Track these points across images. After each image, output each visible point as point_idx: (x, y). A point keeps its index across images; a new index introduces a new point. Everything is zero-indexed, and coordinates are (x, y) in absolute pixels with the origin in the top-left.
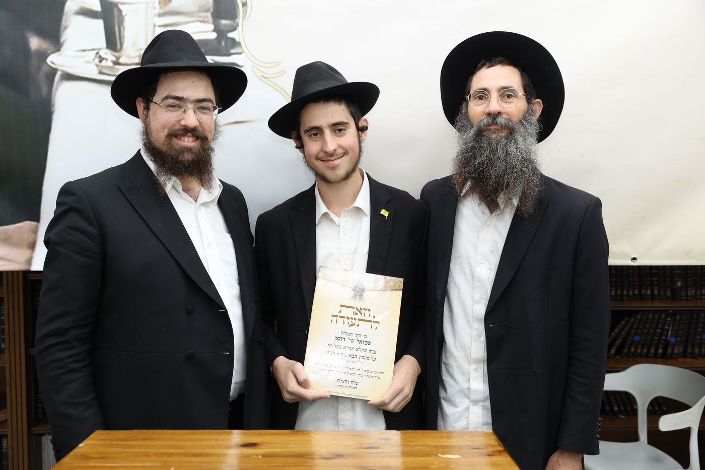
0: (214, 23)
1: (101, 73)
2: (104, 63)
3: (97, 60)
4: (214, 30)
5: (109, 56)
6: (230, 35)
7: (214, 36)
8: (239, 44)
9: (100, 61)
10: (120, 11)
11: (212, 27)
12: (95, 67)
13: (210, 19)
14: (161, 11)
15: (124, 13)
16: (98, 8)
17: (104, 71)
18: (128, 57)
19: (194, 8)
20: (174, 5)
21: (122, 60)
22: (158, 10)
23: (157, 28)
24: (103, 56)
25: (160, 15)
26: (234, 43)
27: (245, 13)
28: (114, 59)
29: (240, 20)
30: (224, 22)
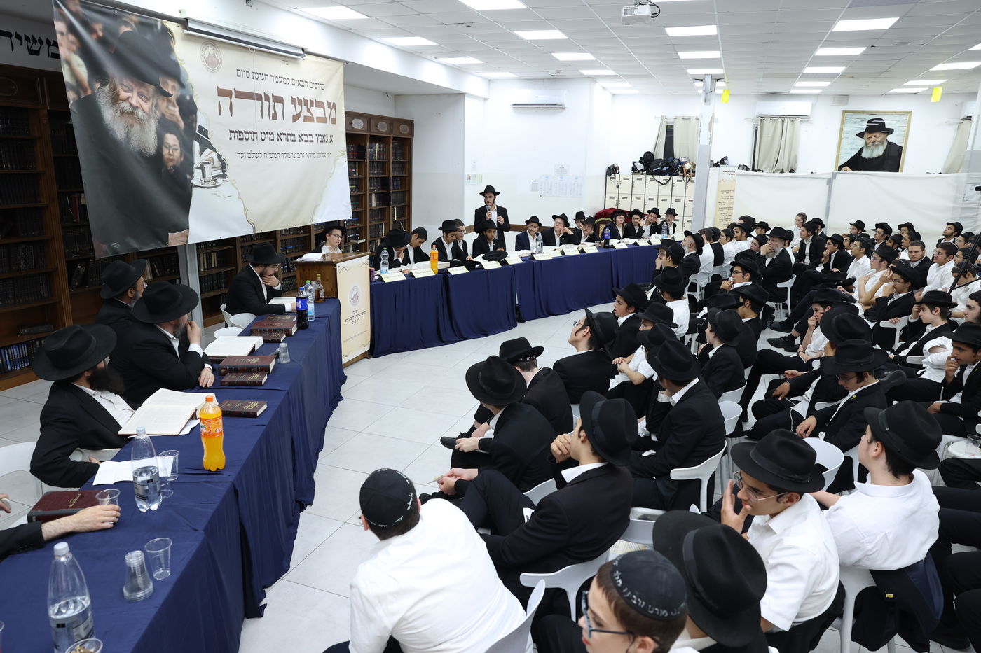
1: (202, 185)
2: (202, 182)
7: (222, 173)
11: (222, 171)
12: (200, 183)
13: (221, 169)
19: (218, 166)
20: (215, 165)
22: (211, 167)
24: (202, 180)
27: (228, 167)
29: (227, 169)
30: (224, 170)
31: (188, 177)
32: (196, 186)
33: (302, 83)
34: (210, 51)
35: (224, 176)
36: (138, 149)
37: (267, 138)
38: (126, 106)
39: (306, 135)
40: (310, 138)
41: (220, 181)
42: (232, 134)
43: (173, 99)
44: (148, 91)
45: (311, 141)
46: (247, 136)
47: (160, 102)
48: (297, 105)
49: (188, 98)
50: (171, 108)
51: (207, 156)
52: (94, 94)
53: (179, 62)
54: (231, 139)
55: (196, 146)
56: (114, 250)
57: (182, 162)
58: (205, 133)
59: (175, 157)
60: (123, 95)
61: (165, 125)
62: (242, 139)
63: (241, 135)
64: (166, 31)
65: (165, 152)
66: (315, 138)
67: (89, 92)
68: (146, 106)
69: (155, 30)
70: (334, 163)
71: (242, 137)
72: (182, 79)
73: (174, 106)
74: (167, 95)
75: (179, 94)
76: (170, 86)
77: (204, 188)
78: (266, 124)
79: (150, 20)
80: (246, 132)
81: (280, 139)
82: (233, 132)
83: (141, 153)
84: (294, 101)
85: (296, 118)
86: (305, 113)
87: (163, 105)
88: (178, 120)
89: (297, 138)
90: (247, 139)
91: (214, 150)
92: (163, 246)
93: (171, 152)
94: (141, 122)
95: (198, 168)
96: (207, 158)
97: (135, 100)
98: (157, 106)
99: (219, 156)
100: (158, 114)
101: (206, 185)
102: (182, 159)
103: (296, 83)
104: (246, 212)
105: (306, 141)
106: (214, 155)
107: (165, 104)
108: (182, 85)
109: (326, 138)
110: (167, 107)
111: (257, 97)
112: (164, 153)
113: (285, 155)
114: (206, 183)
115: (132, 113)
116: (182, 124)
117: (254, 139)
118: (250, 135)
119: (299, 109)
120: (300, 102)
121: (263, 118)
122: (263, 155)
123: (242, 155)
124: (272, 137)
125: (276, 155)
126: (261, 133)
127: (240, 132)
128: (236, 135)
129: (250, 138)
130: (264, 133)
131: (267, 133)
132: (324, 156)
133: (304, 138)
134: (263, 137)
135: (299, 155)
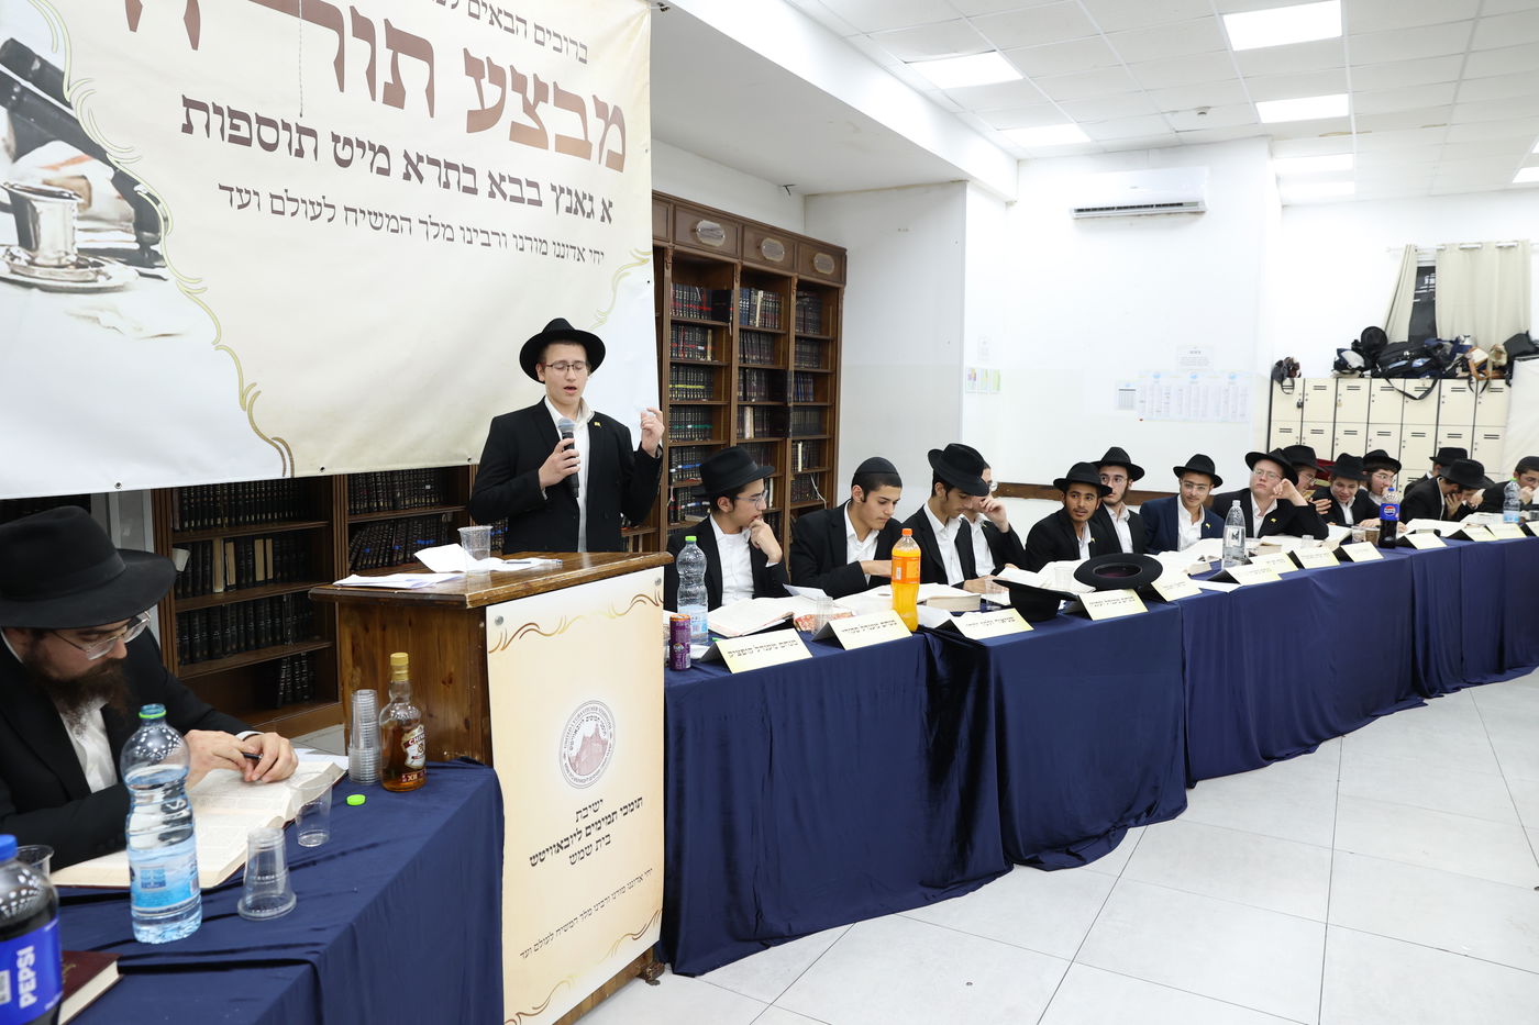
0: (136, 234)
1: (13, 272)
2: (16, 261)
3: (8, 258)
4: (137, 241)
5: (23, 255)
6: (152, 247)
7: (136, 246)
8: (161, 258)
9: (12, 260)
10: (34, 209)
11: (134, 238)
12: (6, 266)
13: (132, 229)
14: (80, 215)
15: (38, 211)
16: (7, 200)
17: (18, 270)
18: (45, 257)
19: (117, 217)
20: (95, 209)
21: (38, 261)
22: (76, 213)
23: (77, 232)
24: (15, 253)
25: (79, 219)
26: (157, 256)
27: (166, 228)
28: (29, 258)
29: (162, 234)
30: (145, 234)
33: (506, 21)
35: (144, 257)
37: (361, 162)
39: (514, 181)
40: (530, 193)
41: (117, 272)
42: (198, 117)
45: (531, 202)
46: (269, 134)
48: (485, 82)
51: (54, 168)
54: (188, 128)
58: (51, 79)
62: (247, 142)
63: (240, 127)
66: (548, 197)
70: (615, 290)
71: (244, 132)
77: (28, 286)
78: (360, 114)
80: (262, 121)
81: (413, 169)
82: (202, 107)
84: (473, 67)
85: (481, 120)
86: (514, 111)
89: (484, 185)
90: (270, 147)
91: (93, 150)
96: (53, 176)
99: (124, 183)
101: (40, 276)
103: (486, 16)
104: (248, 399)
105: (513, 199)
106: (98, 174)
109: (587, 205)
113: (433, 230)
114: (38, 271)
117: (300, 153)
118: (284, 135)
119: (492, 94)
120: (497, 76)
121: (342, 89)
122: (340, 212)
123: (241, 196)
124: (381, 161)
125: (395, 223)
126: (336, 139)
127: (234, 114)
128: (216, 120)
129: (283, 145)
130: (348, 142)
131: (361, 145)
132: (580, 258)
133: (508, 187)
134: (345, 154)
135: (488, 237)
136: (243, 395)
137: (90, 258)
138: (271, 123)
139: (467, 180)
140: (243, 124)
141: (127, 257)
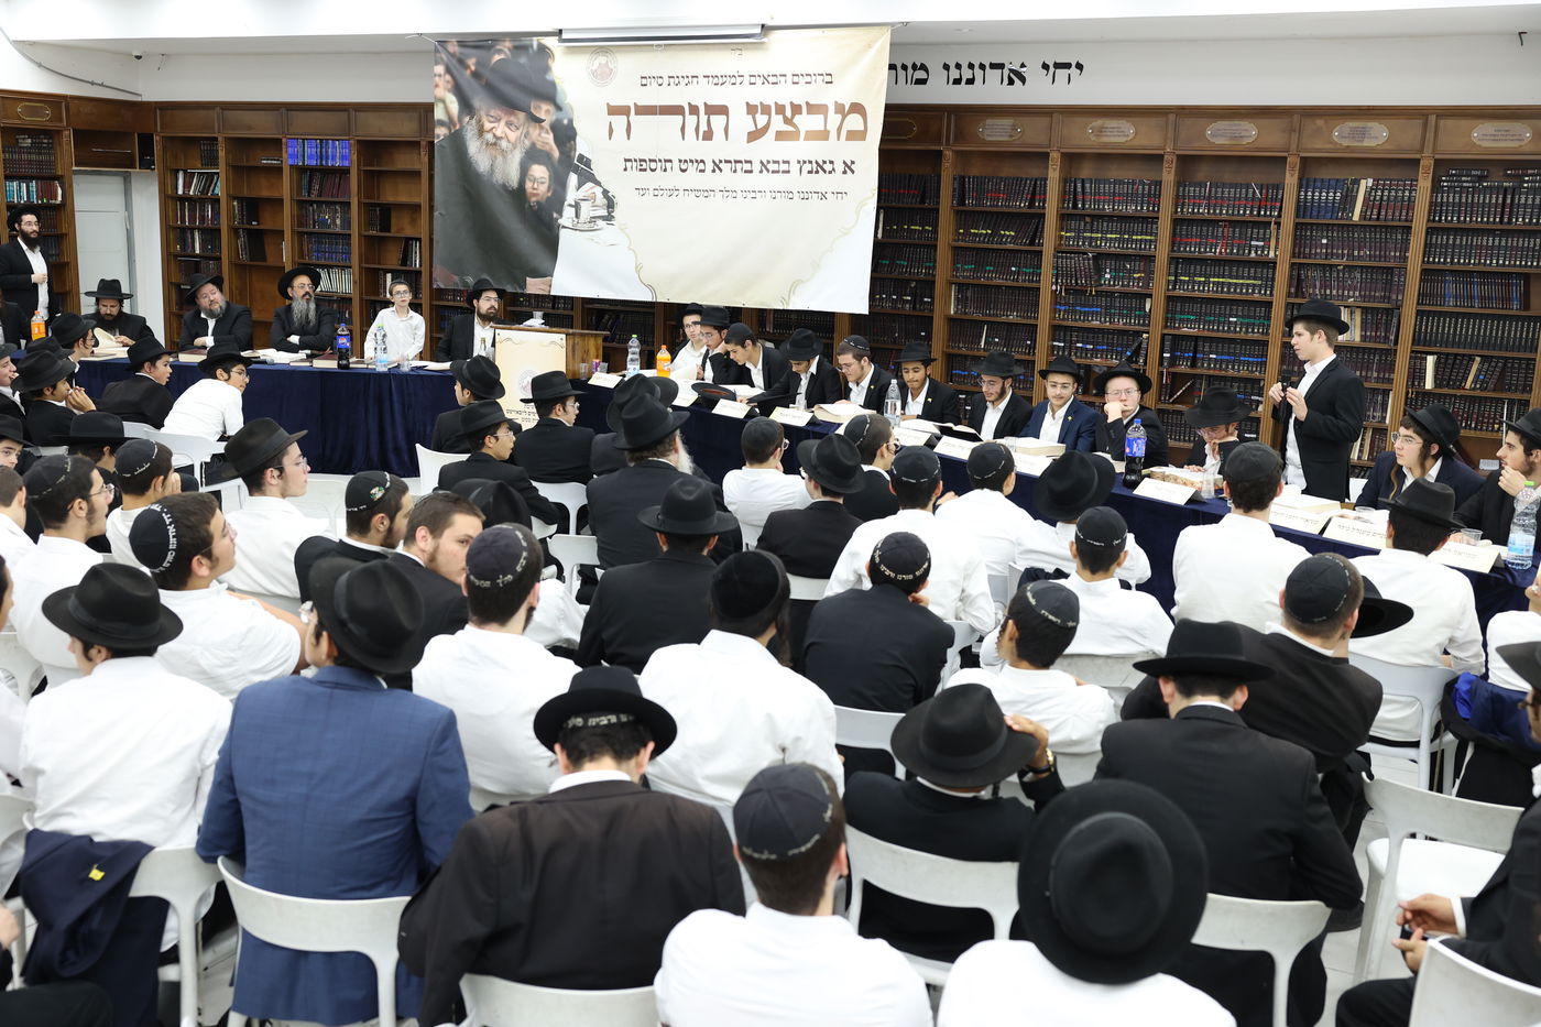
0: (607, 210)
1: (573, 226)
2: (574, 222)
6: (612, 214)
7: (607, 214)
13: (606, 208)
14: (592, 205)
19: (602, 205)
20: (597, 203)
25: (592, 207)
27: (617, 207)
29: (615, 209)
30: (610, 210)
31: (555, 215)
32: (564, 227)
33: (771, 79)
34: (602, 59)
35: (609, 218)
36: (500, 182)
37: (692, 168)
38: (489, 137)
39: (774, 162)
40: (784, 167)
41: (601, 223)
42: (629, 164)
43: (546, 125)
44: (518, 119)
45: (783, 172)
46: (653, 165)
47: (531, 130)
48: (758, 116)
49: (566, 122)
50: (544, 135)
51: (587, 191)
52: (462, 127)
53: (557, 81)
54: (625, 169)
55: (573, 179)
56: (465, 284)
57: (548, 198)
58: (588, 163)
59: (539, 192)
60: (488, 126)
61: (533, 155)
62: (645, 170)
63: (644, 165)
64: (543, 49)
65: (528, 185)
66: (794, 167)
67: (458, 127)
68: (513, 136)
69: (531, 51)
70: (858, 213)
71: (644, 167)
72: (558, 101)
73: (548, 133)
74: (539, 121)
75: (554, 118)
76: (544, 111)
78: (694, 148)
79: (525, 41)
80: (650, 161)
81: (717, 167)
82: (630, 160)
83: (504, 187)
84: (751, 109)
85: (754, 136)
86: (778, 123)
87: (535, 132)
88: (551, 149)
89: (757, 167)
90: (653, 170)
91: (598, 183)
92: (520, 291)
93: (535, 186)
94: (503, 153)
95: (570, 205)
96: (586, 194)
97: (501, 129)
98: (527, 135)
99: (605, 192)
100: (527, 143)
101: (579, 226)
102: (549, 194)
103: (759, 81)
104: (639, 268)
105: (773, 172)
106: (599, 191)
107: (537, 131)
108: (559, 108)
109: (828, 167)
110: (539, 135)
111: (676, 110)
112: (526, 187)
113: (727, 194)
115: (495, 144)
116: (556, 154)
117: (665, 170)
118: (659, 164)
119: (762, 120)
120: (766, 110)
121: (683, 138)
122: (681, 192)
123: (642, 191)
124: (701, 166)
125: (708, 193)
126: (680, 161)
127: (641, 160)
128: (635, 164)
129: (659, 168)
130: (686, 161)
131: (691, 161)
132: (824, 196)
133: (772, 167)
134: (684, 167)
135: (755, 194)
136: (637, 267)
137: (593, 219)
138: (655, 161)
139: (747, 167)
140: (644, 163)
141: (604, 218)
